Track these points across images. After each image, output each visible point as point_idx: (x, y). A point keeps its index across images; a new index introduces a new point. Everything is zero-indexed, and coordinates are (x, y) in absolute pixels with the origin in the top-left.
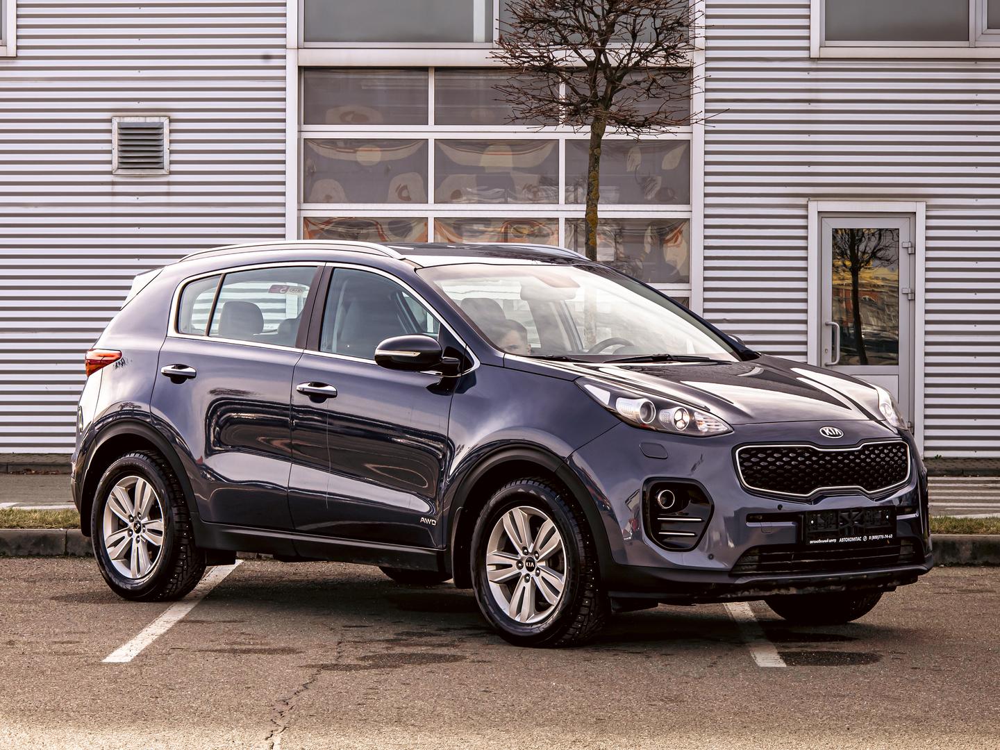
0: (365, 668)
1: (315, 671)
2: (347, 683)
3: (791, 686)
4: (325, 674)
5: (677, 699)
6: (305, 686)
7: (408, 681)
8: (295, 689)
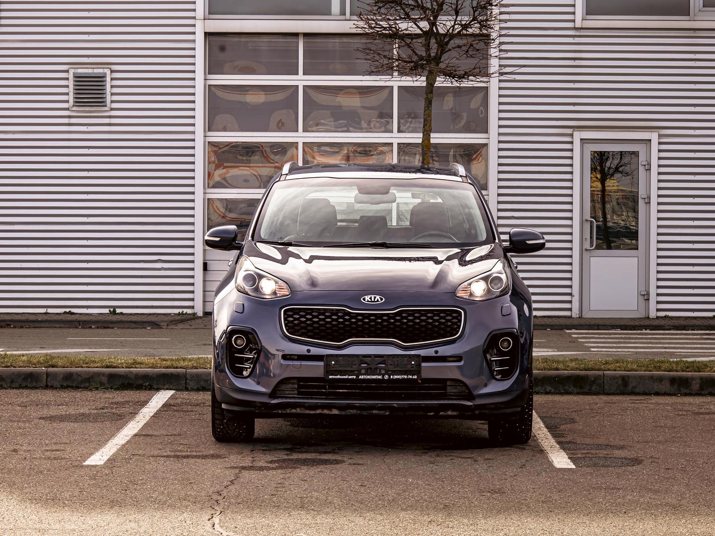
0: (273, 469)
1: (237, 471)
2: (261, 480)
3: (580, 482)
4: (245, 474)
5: (500, 492)
6: (232, 482)
7: (305, 479)
8: (225, 484)
